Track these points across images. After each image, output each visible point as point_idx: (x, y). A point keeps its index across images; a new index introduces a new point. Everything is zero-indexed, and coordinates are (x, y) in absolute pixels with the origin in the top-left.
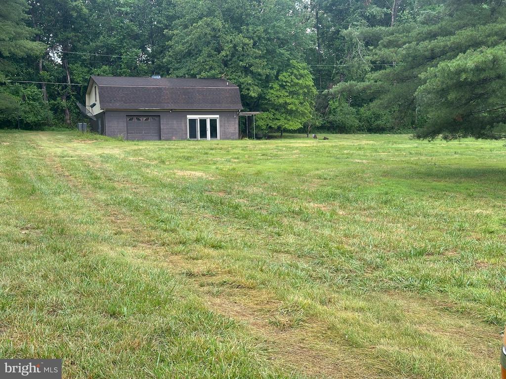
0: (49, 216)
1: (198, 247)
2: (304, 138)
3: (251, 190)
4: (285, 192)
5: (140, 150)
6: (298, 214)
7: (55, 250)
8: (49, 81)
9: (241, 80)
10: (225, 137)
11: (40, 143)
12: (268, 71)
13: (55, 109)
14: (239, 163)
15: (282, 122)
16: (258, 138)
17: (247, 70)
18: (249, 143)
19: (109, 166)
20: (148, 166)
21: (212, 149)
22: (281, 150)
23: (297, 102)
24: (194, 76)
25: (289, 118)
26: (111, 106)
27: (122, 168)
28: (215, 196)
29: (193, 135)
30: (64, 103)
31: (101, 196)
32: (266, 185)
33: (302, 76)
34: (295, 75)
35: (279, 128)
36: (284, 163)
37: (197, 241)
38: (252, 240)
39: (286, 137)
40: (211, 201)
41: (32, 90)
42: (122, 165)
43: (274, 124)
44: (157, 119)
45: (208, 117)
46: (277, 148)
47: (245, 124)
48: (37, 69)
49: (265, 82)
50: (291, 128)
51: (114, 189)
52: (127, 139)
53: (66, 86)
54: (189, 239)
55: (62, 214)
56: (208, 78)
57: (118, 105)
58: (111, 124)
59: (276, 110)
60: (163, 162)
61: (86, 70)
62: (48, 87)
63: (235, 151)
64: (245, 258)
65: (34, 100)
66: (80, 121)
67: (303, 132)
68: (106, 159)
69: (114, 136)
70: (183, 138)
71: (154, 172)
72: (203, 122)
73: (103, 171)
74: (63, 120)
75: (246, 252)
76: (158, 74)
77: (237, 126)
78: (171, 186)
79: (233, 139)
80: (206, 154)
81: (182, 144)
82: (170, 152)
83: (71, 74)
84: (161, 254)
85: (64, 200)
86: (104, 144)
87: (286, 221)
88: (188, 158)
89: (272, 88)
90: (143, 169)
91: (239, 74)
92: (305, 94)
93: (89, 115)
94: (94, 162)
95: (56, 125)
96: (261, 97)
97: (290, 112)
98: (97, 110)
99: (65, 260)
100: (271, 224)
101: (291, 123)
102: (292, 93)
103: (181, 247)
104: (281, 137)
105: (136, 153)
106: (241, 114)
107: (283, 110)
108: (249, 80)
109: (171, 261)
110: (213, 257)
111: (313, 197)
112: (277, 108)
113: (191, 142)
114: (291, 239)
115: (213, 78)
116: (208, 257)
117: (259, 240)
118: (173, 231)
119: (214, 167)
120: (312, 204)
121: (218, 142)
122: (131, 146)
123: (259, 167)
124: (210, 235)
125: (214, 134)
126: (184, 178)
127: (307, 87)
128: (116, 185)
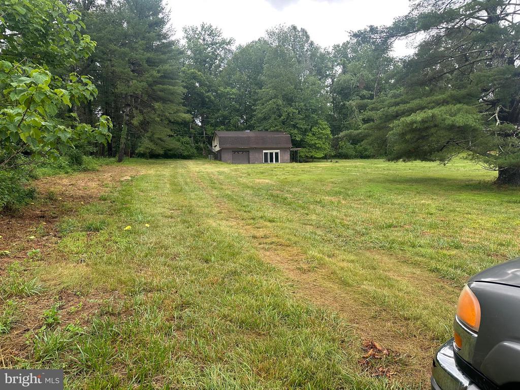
0: (186, 203)
1: (261, 221)
2: (325, 162)
3: (294, 190)
4: (313, 191)
5: (238, 169)
6: (319, 202)
7: (184, 222)
8: (195, 134)
9: (292, 132)
10: (283, 162)
11: (189, 165)
12: (306, 126)
13: (198, 148)
14: (289, 175)
15: (313, 154)
16: (300, 162)
17: (295, 126)
18: (295, 165)
19: (221, 177)
20: (241, 177)
21: (275, 168)
22: (312, 168)
23: (321, 143)
24: (267, 130)
25: (317, 151)
26: (224, 146)
27: (228, 178)
28: (275, 193)
29: (266, 161)
30: (202, 145)
31: (215, 193)
32: (303, 187)
33: (324, 129)
34: (321, 129)
35: (312, 156)
36: (314, 175)
37: (262, 217)
38: (292, 217)
39: (315, 162)
40: (272, 196)
41: (186, 139)
42: (228, 176)
43: (309, 155)
44: (248, 152)
45: (274, 151)
46: (310, 167)
47: (293, 155)
48: (189, 128)
49: (304, 132)
50: (318, 156)
51: (222, 189)
52: (233, 163)
53: (203, 137)
54: (257, 217)
55: (193, 203)
56: (274, 131)
57: (228, 146)
58: (225, 156)
59: (310, 147)
60: (249, 175)
61: (213, 128)
62: (195, 137)
63: (287, 169)
64: (286, 228)
65: (187, 144)
66: (209, 154)
67: (324, 159)
68: (220, 173)
69: (226, 162)
70: (261, 163)
71: (244, 180)
72: (271, 154)
73: (218, 179)
74: (202, 154)
75: (287, 225)
76: (249, 129)
77: (289, 156)
78: (252, 188)
79: (287, 163)
80: (272, 170)
81: (260, 165)
82: (253, 169)
83: (205, 130)
84: (241, 224)
85: (196, 195)
86: (221, 166)
87: (312, 207)
88: (262, 173)
89: (308, 135)
90: (239, 179)
91: (291, 128)
92: (326, 138)
93: (213, 151)
94: (214, 175)
95: (198, 156)
96: (302, 140)
97: (318, 148)
98: (217, 149)
99: (188, 228)
100: (303, 208)
101: (318, 154)
102: (319, 138)
103: (252, 221)
104: (312, 161)
105: (236, 170)
106: (291, 149)
107: (314, 147)
108: (296, 131)
109: (246, 229)
110: (269, 227)
111: (328, 193)
112: (311, 146)
113: (265, 165)
114: (314, 217)
115: (277, 131)
116: (266, 227)
117: (295, 217)
118: (249, 212)
119: (276, 177)
120: (327, 197)
121: (279, 164)
122: (234, 167)
123: (299, 177)
124: (269, 215)
125: (277, 160)
126: (259, 183)
127: (327, 134)
128: (223, 187)
